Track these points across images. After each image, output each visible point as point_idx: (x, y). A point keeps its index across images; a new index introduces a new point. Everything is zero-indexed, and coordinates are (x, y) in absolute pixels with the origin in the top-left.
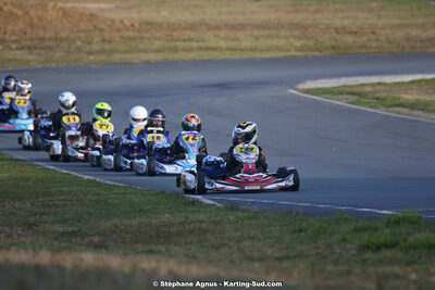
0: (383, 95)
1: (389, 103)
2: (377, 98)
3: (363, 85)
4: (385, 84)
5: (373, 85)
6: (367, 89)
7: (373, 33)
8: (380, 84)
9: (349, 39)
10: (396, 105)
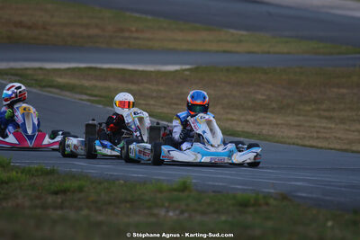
0: (41, 77)
1: (44, 84)
2: (36, 80)
3: (26, 69)
4: (45, 69)
5: (35, 69)
6: (29, 72)
7: (45, 28)
8: (41, 69)
9: (24, 32)
10: (50, 86)
